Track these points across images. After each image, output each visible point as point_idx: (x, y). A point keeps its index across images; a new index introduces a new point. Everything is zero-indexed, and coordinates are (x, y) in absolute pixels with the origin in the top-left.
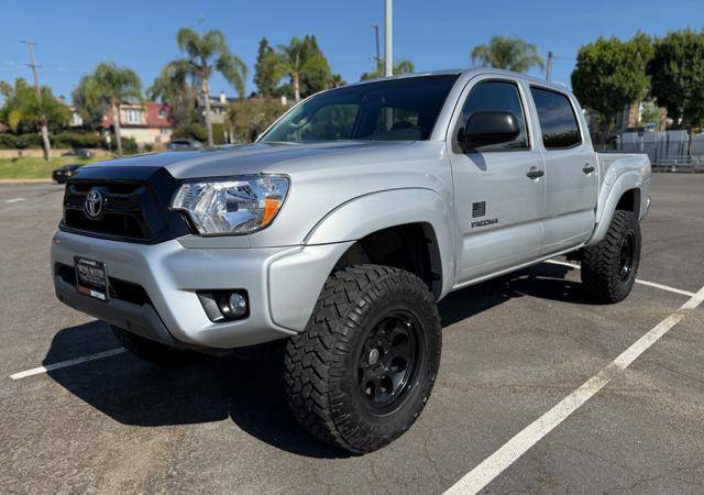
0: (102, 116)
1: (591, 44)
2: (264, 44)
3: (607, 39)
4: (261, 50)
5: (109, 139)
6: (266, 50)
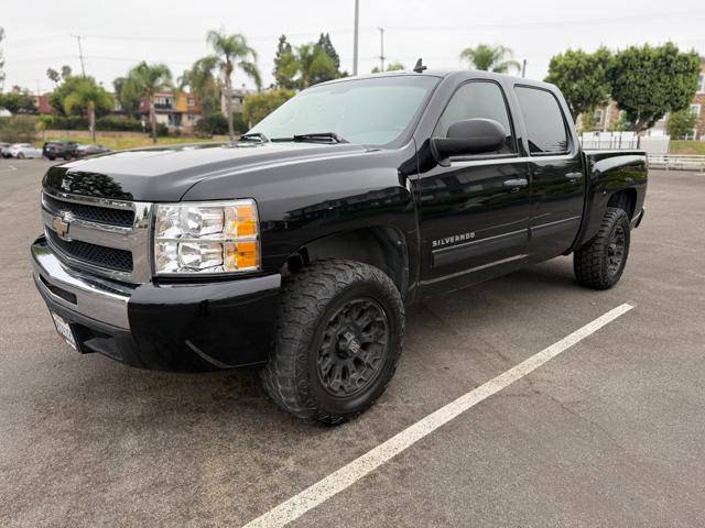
0: (139, 103)
1: (561, 55)
2: (283, 40)
3: (574, 50)
4: (280, 46)
5: (143, 124)
6: (284, 45)
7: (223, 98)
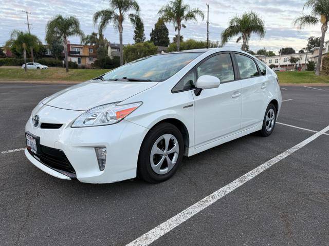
5: (63, 62)
7: (109, 48)
